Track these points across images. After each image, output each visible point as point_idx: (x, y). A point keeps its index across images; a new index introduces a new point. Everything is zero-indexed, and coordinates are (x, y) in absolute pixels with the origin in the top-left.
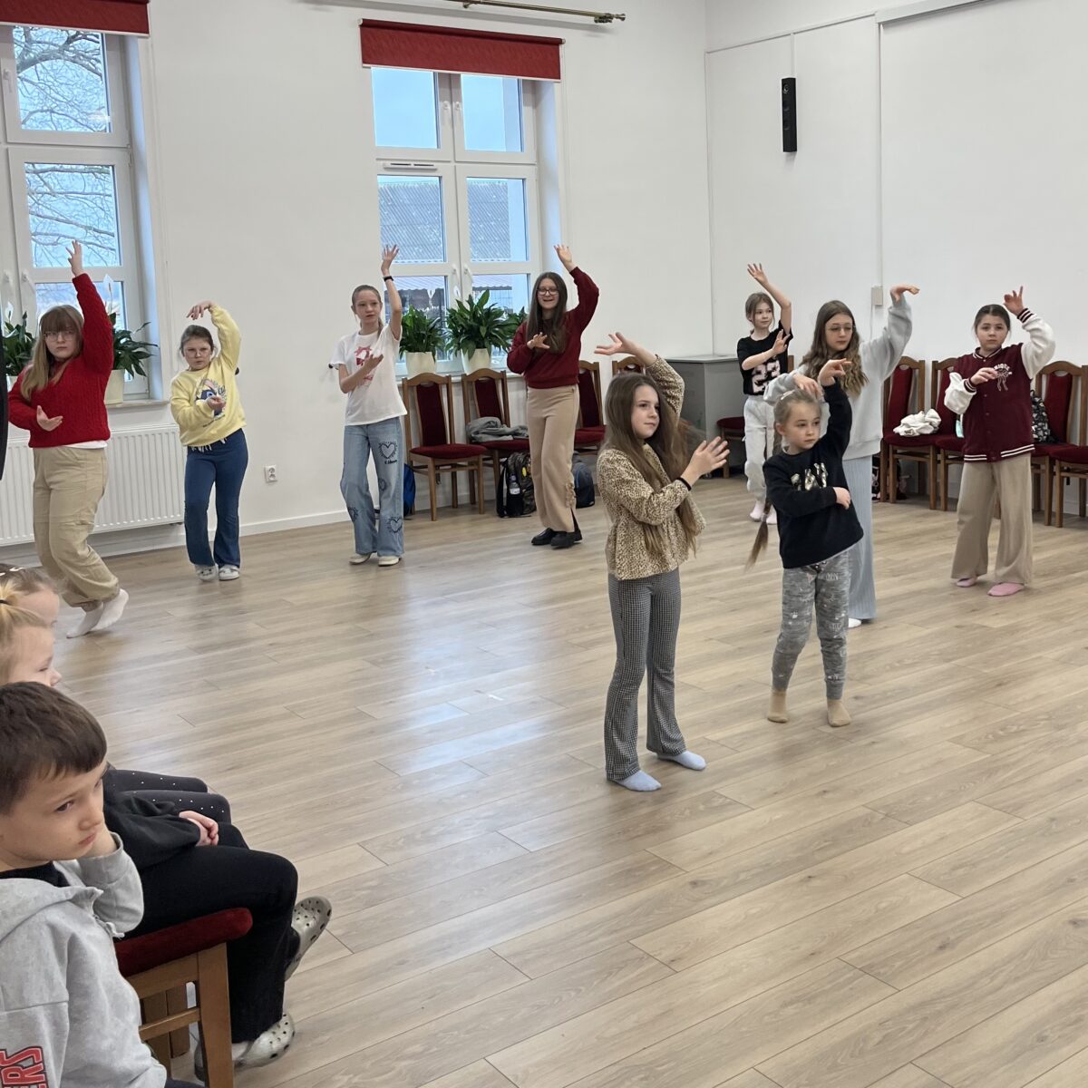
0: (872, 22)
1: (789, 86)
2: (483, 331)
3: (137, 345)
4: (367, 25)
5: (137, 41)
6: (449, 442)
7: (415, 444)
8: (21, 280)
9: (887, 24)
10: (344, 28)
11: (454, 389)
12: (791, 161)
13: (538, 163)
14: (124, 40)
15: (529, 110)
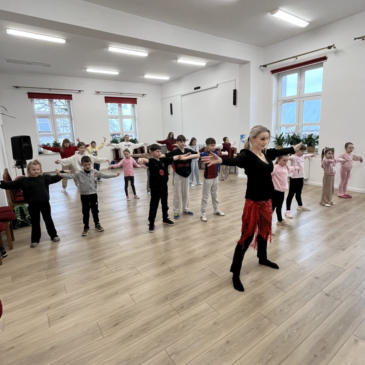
0: (180, 95)
1: (171, 105)
4: (105, 97)
5: (71, 101)
6: (120, 158)
7: (115, 158)
8: (56, 135)
9: (182, 96)
10: (102, 98)
12: (172, 116)
13: (135, 117)
14: (69, 101)
15: (133, 109)
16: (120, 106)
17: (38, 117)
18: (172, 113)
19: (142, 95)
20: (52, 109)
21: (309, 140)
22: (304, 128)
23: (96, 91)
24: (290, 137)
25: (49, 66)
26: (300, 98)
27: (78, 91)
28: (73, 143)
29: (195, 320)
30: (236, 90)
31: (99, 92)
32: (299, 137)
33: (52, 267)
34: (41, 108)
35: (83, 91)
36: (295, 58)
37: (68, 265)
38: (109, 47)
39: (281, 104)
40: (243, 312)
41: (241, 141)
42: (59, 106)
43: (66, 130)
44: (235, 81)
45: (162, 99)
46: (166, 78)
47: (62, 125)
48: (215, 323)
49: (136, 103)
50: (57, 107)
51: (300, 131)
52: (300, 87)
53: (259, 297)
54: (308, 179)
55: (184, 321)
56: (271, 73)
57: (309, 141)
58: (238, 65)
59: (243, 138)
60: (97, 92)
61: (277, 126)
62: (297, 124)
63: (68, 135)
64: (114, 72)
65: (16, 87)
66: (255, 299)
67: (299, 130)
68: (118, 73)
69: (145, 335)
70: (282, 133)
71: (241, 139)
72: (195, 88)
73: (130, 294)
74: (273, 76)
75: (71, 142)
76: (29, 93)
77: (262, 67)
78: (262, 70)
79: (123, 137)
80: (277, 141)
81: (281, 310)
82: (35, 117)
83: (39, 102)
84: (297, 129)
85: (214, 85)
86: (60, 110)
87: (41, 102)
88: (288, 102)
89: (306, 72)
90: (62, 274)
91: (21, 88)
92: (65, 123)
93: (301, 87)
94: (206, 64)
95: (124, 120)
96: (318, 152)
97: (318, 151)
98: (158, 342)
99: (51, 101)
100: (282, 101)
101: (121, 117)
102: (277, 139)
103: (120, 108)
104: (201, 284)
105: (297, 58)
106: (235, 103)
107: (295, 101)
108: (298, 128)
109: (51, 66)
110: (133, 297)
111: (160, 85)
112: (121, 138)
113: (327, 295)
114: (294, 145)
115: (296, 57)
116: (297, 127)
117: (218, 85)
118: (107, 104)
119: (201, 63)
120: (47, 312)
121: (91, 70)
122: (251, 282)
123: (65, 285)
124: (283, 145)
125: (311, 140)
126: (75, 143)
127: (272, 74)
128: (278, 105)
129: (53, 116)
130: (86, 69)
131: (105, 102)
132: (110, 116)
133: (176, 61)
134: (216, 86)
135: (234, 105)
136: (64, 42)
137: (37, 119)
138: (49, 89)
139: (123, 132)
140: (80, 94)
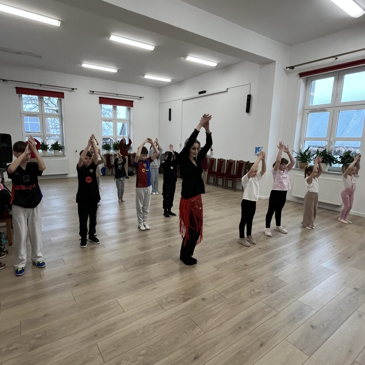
0: (181, 100)
1: (170, 110)
3: (62, 146)
4: (100, 98)
5: (62, 100)
6: (111, 164)
7: (106, 164)
8: (44, 136)
9: (184, 100)
10: (96, 98)
11: (113, 157)
12: (170, 122)
13: (130, 121)
14: (61, 99)
15: (128, 112)
16: (115, 108)
17: (26, 114)
18: (170, 119)
19: (139, 98)
20: (41, 106)
22: (338, 143)
23: (91, 90)
24: (320, 152)
25: (41, 57)
26: (334, 107)
27: (71, 89)
28: (62, 145)
30: (251, 95)
31: (93, 92)
34: (33, 108)
35: (76, 89)
36: (334, 58)
38: (111, 35)
39: (308, 114)
41: (256, 154)
43: (56, 132)
44: (250, 85)
45: (160, 104)
46: (167, 80)
47: (52, 127)
49: (132, 106)
50: (49, 108)
58: (259, 65)
59: (259, 151)
61: (300, 139)
62: (328, 138)
63: (57, 136)
64: (112, 70)
65: (4, 80)
68: (117, 70)
70: (309, 148)
71: (256, 152)
72: (199, 92)
74: (301, 79)
75: (60, 145)
76: (17, 88)
77: (288, 68)
78: (287, 73)
79: (116, 142)
80: (300, 156)
82: (22, 115)
85: (224, 89)
86: (51, 111)
87: (33, 102)
88: (318, 111)
89: (345, 75)
91: (8, 81)
92: (56, 124)
94: (217, 64)
99: (41, 97)
100: (310, 110)
102: (301, 154)
103: (114, 111)
105: (336, 59)
106: (248, 110)
107: (327, 111)
108: (329, 143)
109: (42, 57)
111: (159, 87)
112: (114, 143)
114: (325, 163)
115: (336, 57)
117: (227, 89)
118: (101, 105)
119: (212, 63)
121: (86, 65)
126: (64, 146)
127: (300, 77)
128: (303, 115)
129: (42, 115)
130: (81, 64)
131: (100, 103)
132: (104, 119)
133: (184, 58)
134: (226, 90)
135: (247, 113)
136: (59, 25)
137: (24, 117)
138: (39, 85)
139: (116, 136)
140: (73, 93)
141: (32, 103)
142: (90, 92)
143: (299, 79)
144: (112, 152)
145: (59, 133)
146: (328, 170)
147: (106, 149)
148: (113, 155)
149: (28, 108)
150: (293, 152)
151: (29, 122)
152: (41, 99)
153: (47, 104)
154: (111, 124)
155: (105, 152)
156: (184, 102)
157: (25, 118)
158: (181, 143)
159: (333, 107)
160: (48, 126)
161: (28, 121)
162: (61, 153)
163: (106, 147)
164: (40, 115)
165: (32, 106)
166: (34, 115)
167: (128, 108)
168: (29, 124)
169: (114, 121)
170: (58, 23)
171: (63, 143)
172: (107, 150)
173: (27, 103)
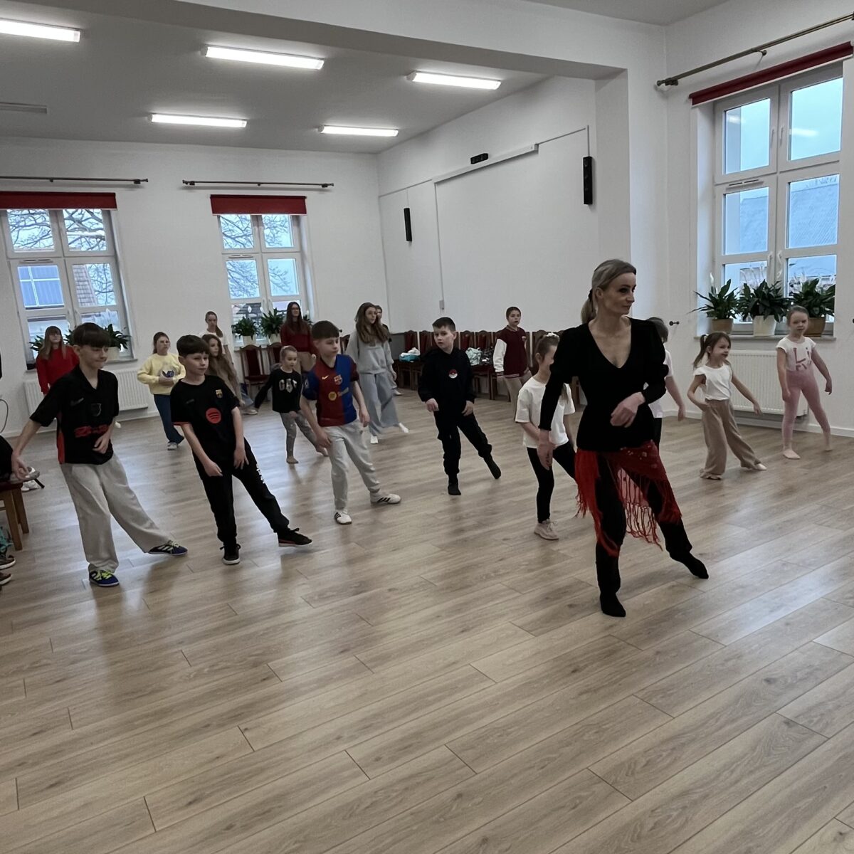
0: (432, 183)
1: (407, 211)
2: (274, 326)
3: (125, 336)
4: (213, 197)
5: (113, 212)
6: (262, 373)
7: (247, 375)
8: (75, 312)
9: (438, 183)
10: (202, 200)
11: (263, 352)
12: (410, 245)
13: (301, 251)
14: (109, 212)
15: (296, 228)
16: (257, 221)
17: (22, 261)
18: (409, 238)
19: (321, 187)
20: (60, 235)
21: (806, 299)
23: (186, 180)
24: (752, 291)
25: (45, 111)
26: (778, 174)
27: (133, 182)
28: (124, 334)
29: (406, 789)
30: (591, 158)
31: (192, 183)
32: (777, 290)
33: (40, 666)
34: (41, 239)
35: (147, 180)
36: (758, 54)
37: (86, 659)
38: (209, 48)
39: (725, 195)
40: (542, 768)
42: (90, 230)
44: (586, 130)
45: (380, 197)
46: (388, 132)
48: (460, 796)
49: (304, 212)
50: (86, 233)
51: (780, 273)
52: (779, 139)
53: (595, 731)
54: (805, 416)
55: (376, 792)
56: (691, 101)
57: (805, 301)
58: (592, 82)
60: (186, 183)
61: (713, 262)
62: (772, 253)
64: (236, 123)
66: (582, 736)
67: (779, 270)
68: (246, 122)
69: (266, 825)
70: (729, 282)
72: (472, 159)
73: (243, 727)
74: (697, 109)
75: (118, 332)
77: (664, 84)
78: (665, 96)
79: (270, 313)
80: (712, 306)
81: (648, 763)
82: (11, 262)
83: (34, 222)
84: (773, 268)
85: (528, 146)
86: (93, 241)
87: (39, 221)
88: (742, 186)
89: (794, 93)
90: (66, 681)
93: (780, 142)
94: (499, 83)
95: (272, 263)
96: (832, 335)
97: (832, 332)
98: (299, 842)
99: (56, 212)
100: (727, 186)
101: (262, 254)
102: (712, 299)
103: (256, 227)
104: (439, 699)
105: (764, 54)
106: (589, 199)
107: (763, 185)
108: (774, 264)
109: (48, 111)
110: (247, 734)
111: (373, 153)
112: (265, 315)
113: (788, 723)
114: (762, 315)
115: (761, 49)
116: (773, 260)
117: (537, 145)
118: (219, 217)
119: (486, 82)
120: (15, 775)
121: (163, 118)
122: (581, 694)
123: (70, 708)
124: (731, 317)
125: (811, 298)
126: (131, 334)
127: (693, 104)
128: (714, 197)
129: (64, 257)
130: (150, 115)
131: (213, 213)
132: (229, 252)
133: (408, 79)
134: (533, 149)
135: (587, 205)
136: (77, 39)
137: (19, 268)
138: (48, 180)
139: (269, 298)
140: (138, 191)
141: (36, 224)
142: (185, 184)
143: (693, 108)
144: (261, 341)
145: (113, 303)
146: (776, 331)
147: (244, 335)
148: (264, 349)
149: (27, 238)
150: (696, 297)
151: (34, 280)
152: (56, 217)
153: (80, 222)
154: (251, 264)
155: (242, 342)
156: (441, 188)
157: (21, 270)
158: (441, 299)
159: (775, 173)
160: (88, 287)
161: (29, 278)
162: (125, 355)
163: (244, 328)
164: (60, 259)
165: (36, 232)
166: (44, 260)
167: (293, 216)
168: (33, 284)
169: (259, 255)
170: (76, 35)
171: (127, 328)
172: (246, 337)
173: (22, 224)
